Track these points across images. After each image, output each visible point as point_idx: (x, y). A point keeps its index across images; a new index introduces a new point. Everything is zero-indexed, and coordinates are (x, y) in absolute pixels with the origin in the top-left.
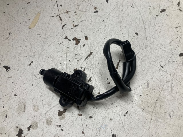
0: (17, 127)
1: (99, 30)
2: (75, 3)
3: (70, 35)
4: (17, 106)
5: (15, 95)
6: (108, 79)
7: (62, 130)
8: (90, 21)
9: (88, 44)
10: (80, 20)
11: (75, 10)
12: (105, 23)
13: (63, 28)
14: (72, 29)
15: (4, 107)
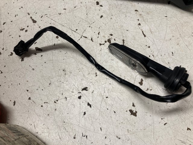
0: (127, 111)
1: (114, 25)
2: (84, 22)
3: (101, 42)
4: (114, 102)
5: (107, 97)
6: (146, 46)
7: (151, 90)
8: (104, 25)
9: (116, 38)
10: (97, 29)
11: (88, 26)
12: (114, 19)
13: (93, 41)
14: (98, 37)
15: (108, 109)
